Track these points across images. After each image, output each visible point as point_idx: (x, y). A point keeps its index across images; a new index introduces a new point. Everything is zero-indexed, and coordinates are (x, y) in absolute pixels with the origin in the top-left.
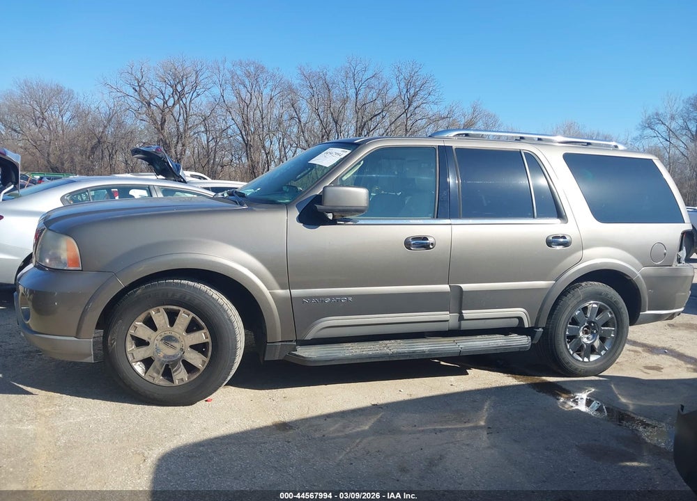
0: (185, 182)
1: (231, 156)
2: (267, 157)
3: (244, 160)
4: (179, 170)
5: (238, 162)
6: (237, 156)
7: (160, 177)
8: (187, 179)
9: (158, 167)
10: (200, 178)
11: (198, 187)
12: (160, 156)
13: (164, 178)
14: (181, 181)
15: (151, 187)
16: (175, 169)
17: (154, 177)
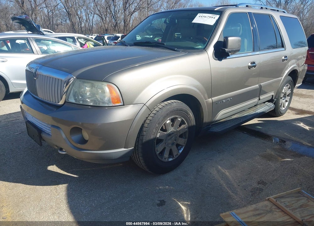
0: (43, 34)
1: (61, 20)
2: (80, 20)
3: (68, 21)
4: (39, 28)
5: (65, 23)
6: (64, 20)
7: (30, 32)
8: (45, 33)
9: (27, 27)
10: (49, 32)
11: (52, 37)
12: (28, 20)
13: (31, 33)
14: (41, 34)
15: (29, 38)
16: (37, 28)
17: (26, 33)
